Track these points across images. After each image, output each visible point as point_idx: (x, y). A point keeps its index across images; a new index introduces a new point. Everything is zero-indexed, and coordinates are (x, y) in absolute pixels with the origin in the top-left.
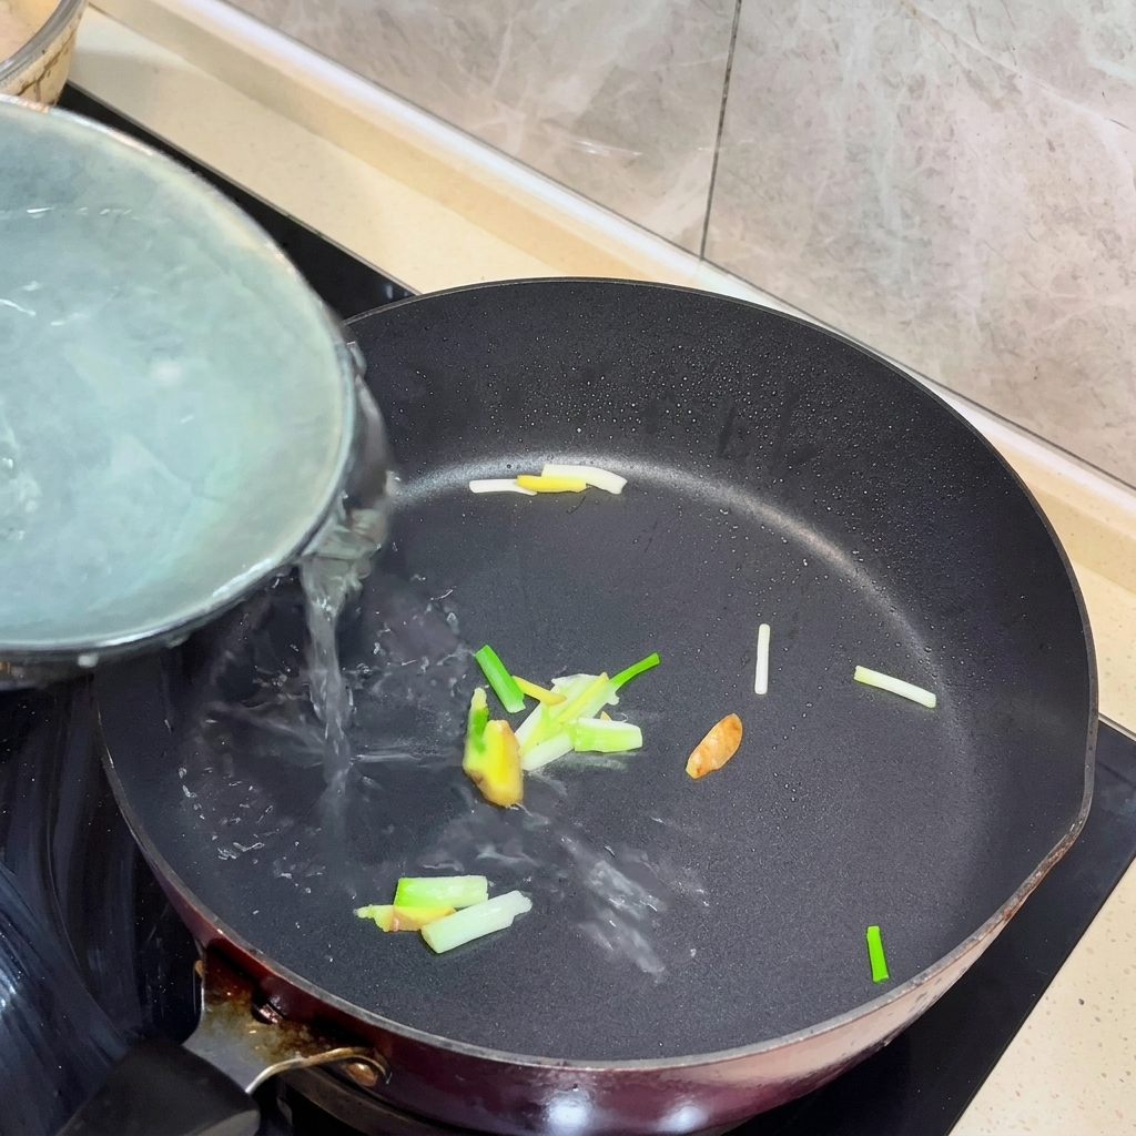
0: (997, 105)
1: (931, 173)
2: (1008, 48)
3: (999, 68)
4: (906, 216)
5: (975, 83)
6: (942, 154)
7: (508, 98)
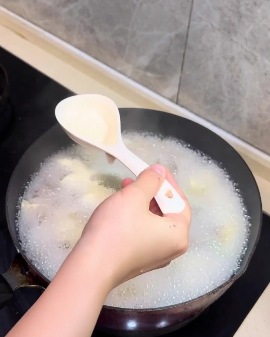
0: (252, 64)
1: (235, 81)
2: (255, 49)
3: (253, 55)
4: (229, 92)
5: (247, 58)
6: (238, 76)
7: (128, 61)
